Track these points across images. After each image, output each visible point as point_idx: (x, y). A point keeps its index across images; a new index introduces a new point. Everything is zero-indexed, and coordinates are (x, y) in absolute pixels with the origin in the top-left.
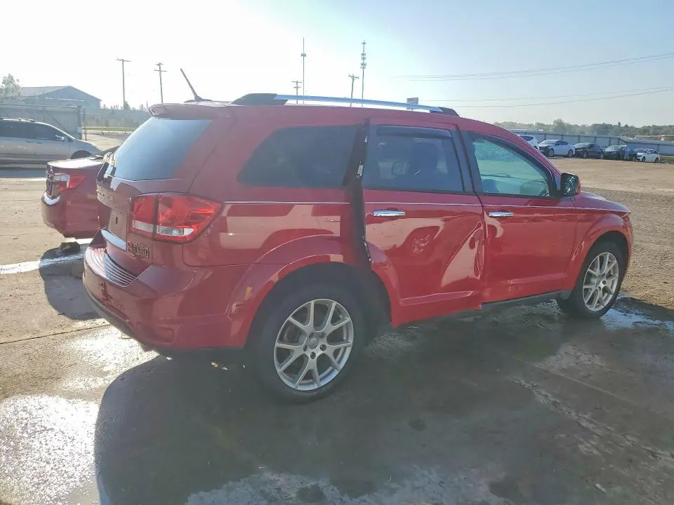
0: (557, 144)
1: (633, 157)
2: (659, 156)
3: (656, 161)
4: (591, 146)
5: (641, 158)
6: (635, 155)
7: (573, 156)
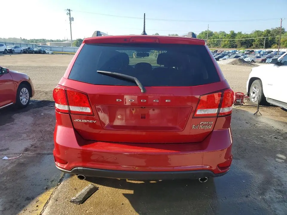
0: (15, 48)
1: (44, 53)
2: (53, 52)
3: (52, 54)
4: (29, 48)
5: (47, 53)
6: (45, 52)
7: (23, 53)
